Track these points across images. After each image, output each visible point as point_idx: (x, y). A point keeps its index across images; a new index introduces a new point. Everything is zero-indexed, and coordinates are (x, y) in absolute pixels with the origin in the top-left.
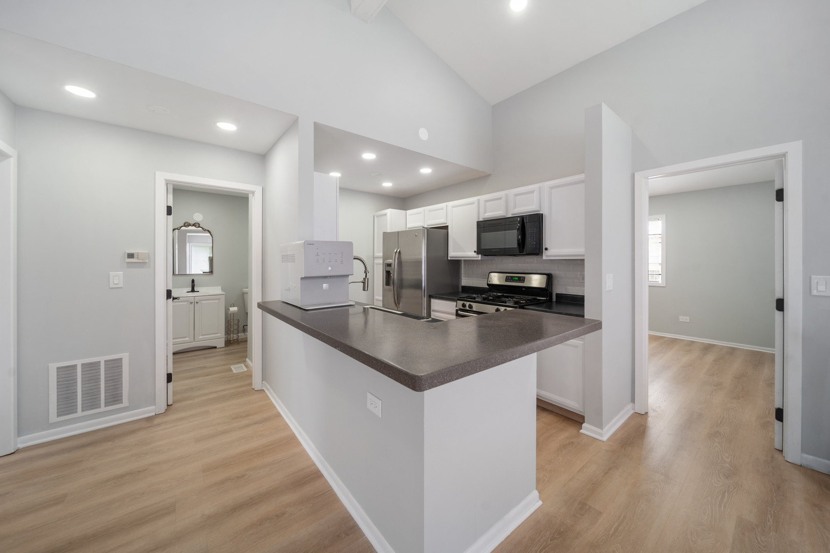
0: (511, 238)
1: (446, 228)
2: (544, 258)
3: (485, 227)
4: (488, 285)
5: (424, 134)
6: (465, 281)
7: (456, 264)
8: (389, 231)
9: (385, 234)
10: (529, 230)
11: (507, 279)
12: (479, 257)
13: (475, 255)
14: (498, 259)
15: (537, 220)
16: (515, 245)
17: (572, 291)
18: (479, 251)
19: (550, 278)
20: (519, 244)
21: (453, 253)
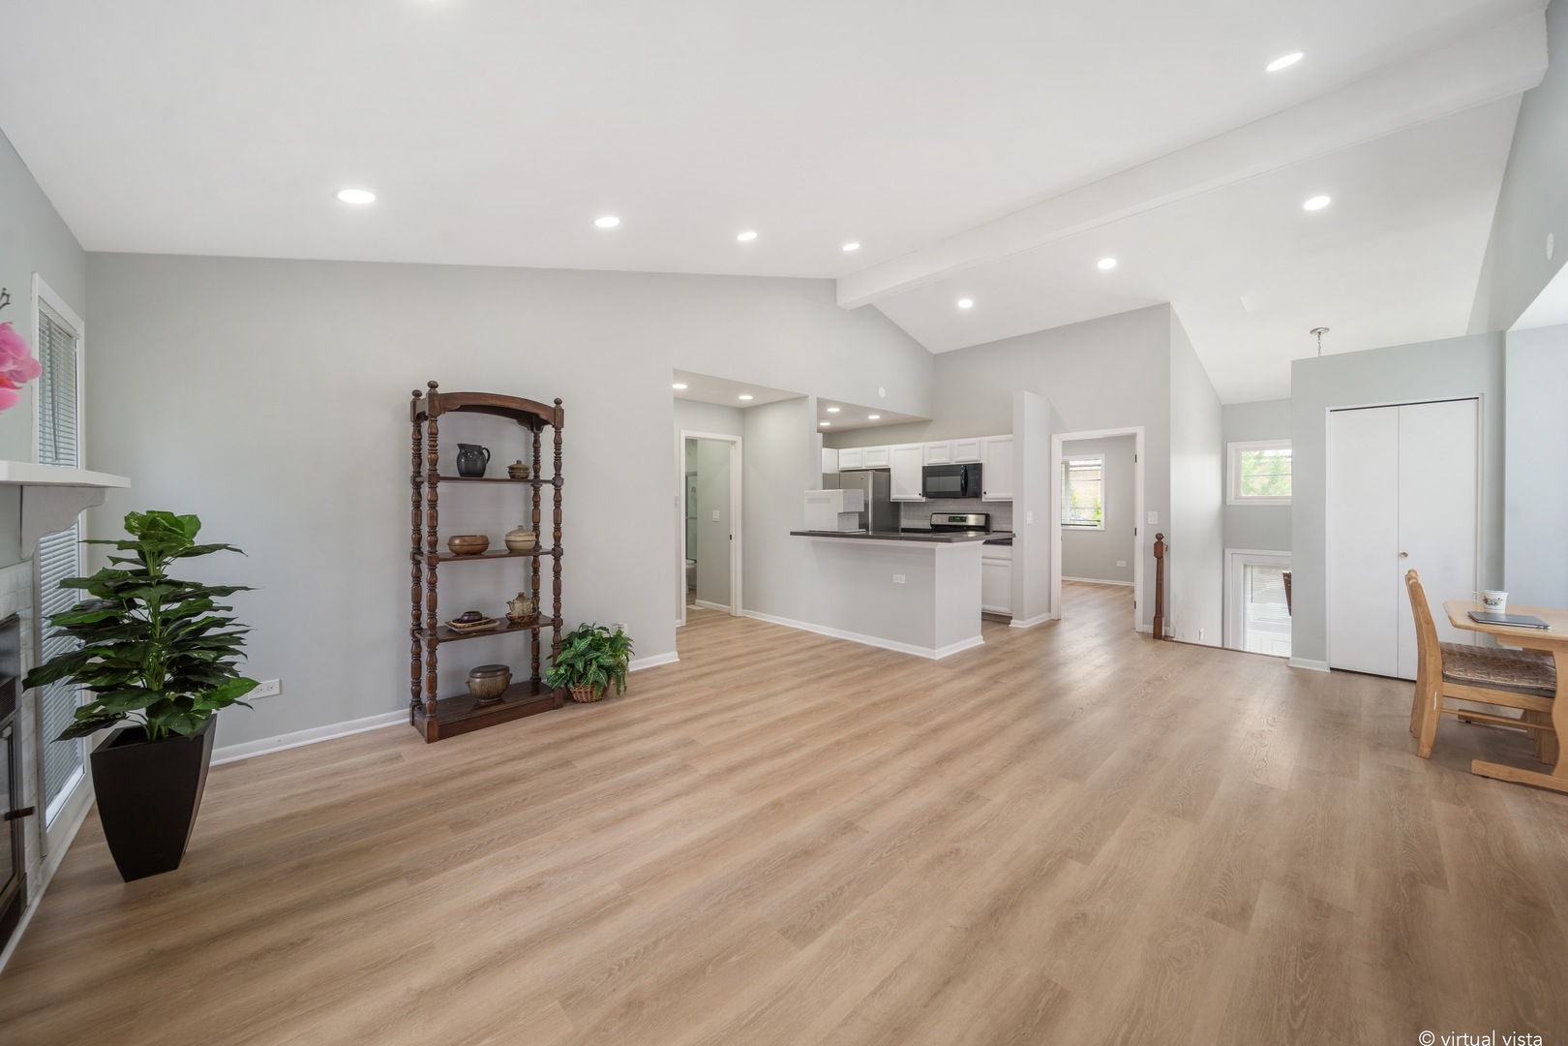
0: (955, 483)
1: (888, 470)
2: (983, 500)
3: (929, 472)
4: (932, 525)
5: (882, 392)
6: (905, 523)
7: (896, 506)
8: (828, 471)
9: (825, 475)
10: (971, 477)
11: (950, 520)
12: (924, 499)
13: (920, 497)
14: (940, 501)
15: (977, 468)
16: (959, 489)
17: (1005, 528)
18: (925, 493)
19: (987, 517)
20: (962, 488)
21: (895, 496)
